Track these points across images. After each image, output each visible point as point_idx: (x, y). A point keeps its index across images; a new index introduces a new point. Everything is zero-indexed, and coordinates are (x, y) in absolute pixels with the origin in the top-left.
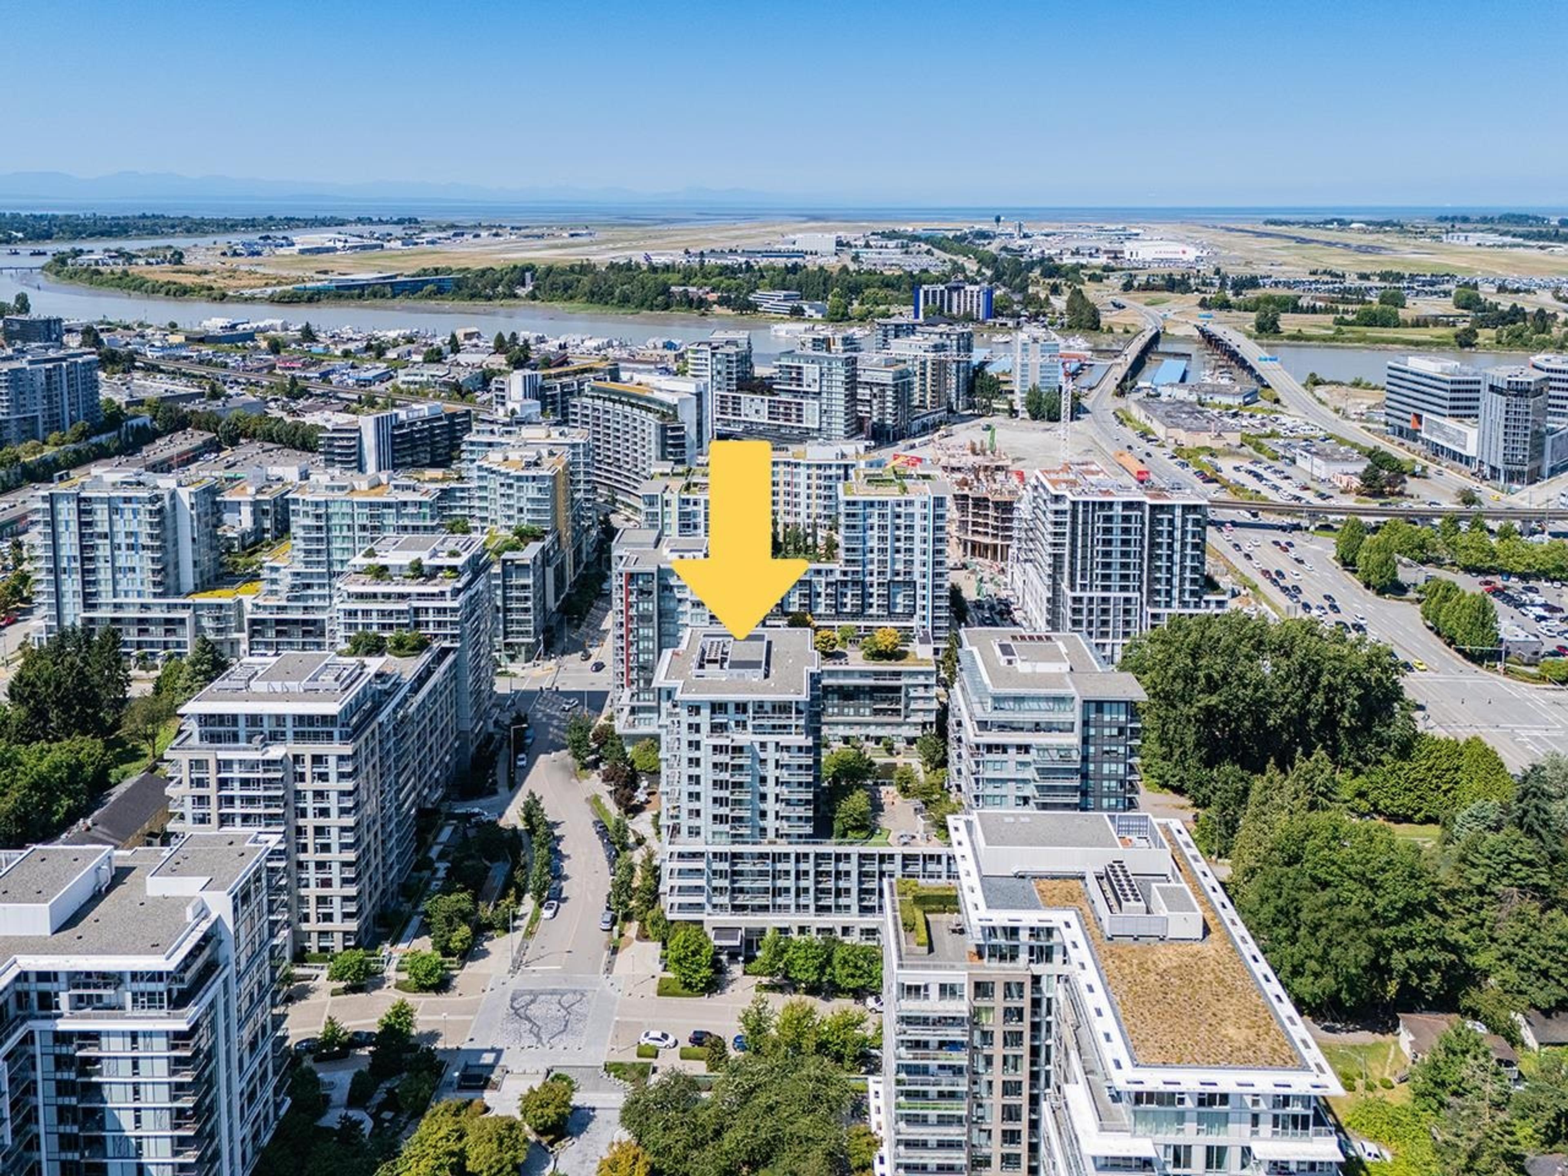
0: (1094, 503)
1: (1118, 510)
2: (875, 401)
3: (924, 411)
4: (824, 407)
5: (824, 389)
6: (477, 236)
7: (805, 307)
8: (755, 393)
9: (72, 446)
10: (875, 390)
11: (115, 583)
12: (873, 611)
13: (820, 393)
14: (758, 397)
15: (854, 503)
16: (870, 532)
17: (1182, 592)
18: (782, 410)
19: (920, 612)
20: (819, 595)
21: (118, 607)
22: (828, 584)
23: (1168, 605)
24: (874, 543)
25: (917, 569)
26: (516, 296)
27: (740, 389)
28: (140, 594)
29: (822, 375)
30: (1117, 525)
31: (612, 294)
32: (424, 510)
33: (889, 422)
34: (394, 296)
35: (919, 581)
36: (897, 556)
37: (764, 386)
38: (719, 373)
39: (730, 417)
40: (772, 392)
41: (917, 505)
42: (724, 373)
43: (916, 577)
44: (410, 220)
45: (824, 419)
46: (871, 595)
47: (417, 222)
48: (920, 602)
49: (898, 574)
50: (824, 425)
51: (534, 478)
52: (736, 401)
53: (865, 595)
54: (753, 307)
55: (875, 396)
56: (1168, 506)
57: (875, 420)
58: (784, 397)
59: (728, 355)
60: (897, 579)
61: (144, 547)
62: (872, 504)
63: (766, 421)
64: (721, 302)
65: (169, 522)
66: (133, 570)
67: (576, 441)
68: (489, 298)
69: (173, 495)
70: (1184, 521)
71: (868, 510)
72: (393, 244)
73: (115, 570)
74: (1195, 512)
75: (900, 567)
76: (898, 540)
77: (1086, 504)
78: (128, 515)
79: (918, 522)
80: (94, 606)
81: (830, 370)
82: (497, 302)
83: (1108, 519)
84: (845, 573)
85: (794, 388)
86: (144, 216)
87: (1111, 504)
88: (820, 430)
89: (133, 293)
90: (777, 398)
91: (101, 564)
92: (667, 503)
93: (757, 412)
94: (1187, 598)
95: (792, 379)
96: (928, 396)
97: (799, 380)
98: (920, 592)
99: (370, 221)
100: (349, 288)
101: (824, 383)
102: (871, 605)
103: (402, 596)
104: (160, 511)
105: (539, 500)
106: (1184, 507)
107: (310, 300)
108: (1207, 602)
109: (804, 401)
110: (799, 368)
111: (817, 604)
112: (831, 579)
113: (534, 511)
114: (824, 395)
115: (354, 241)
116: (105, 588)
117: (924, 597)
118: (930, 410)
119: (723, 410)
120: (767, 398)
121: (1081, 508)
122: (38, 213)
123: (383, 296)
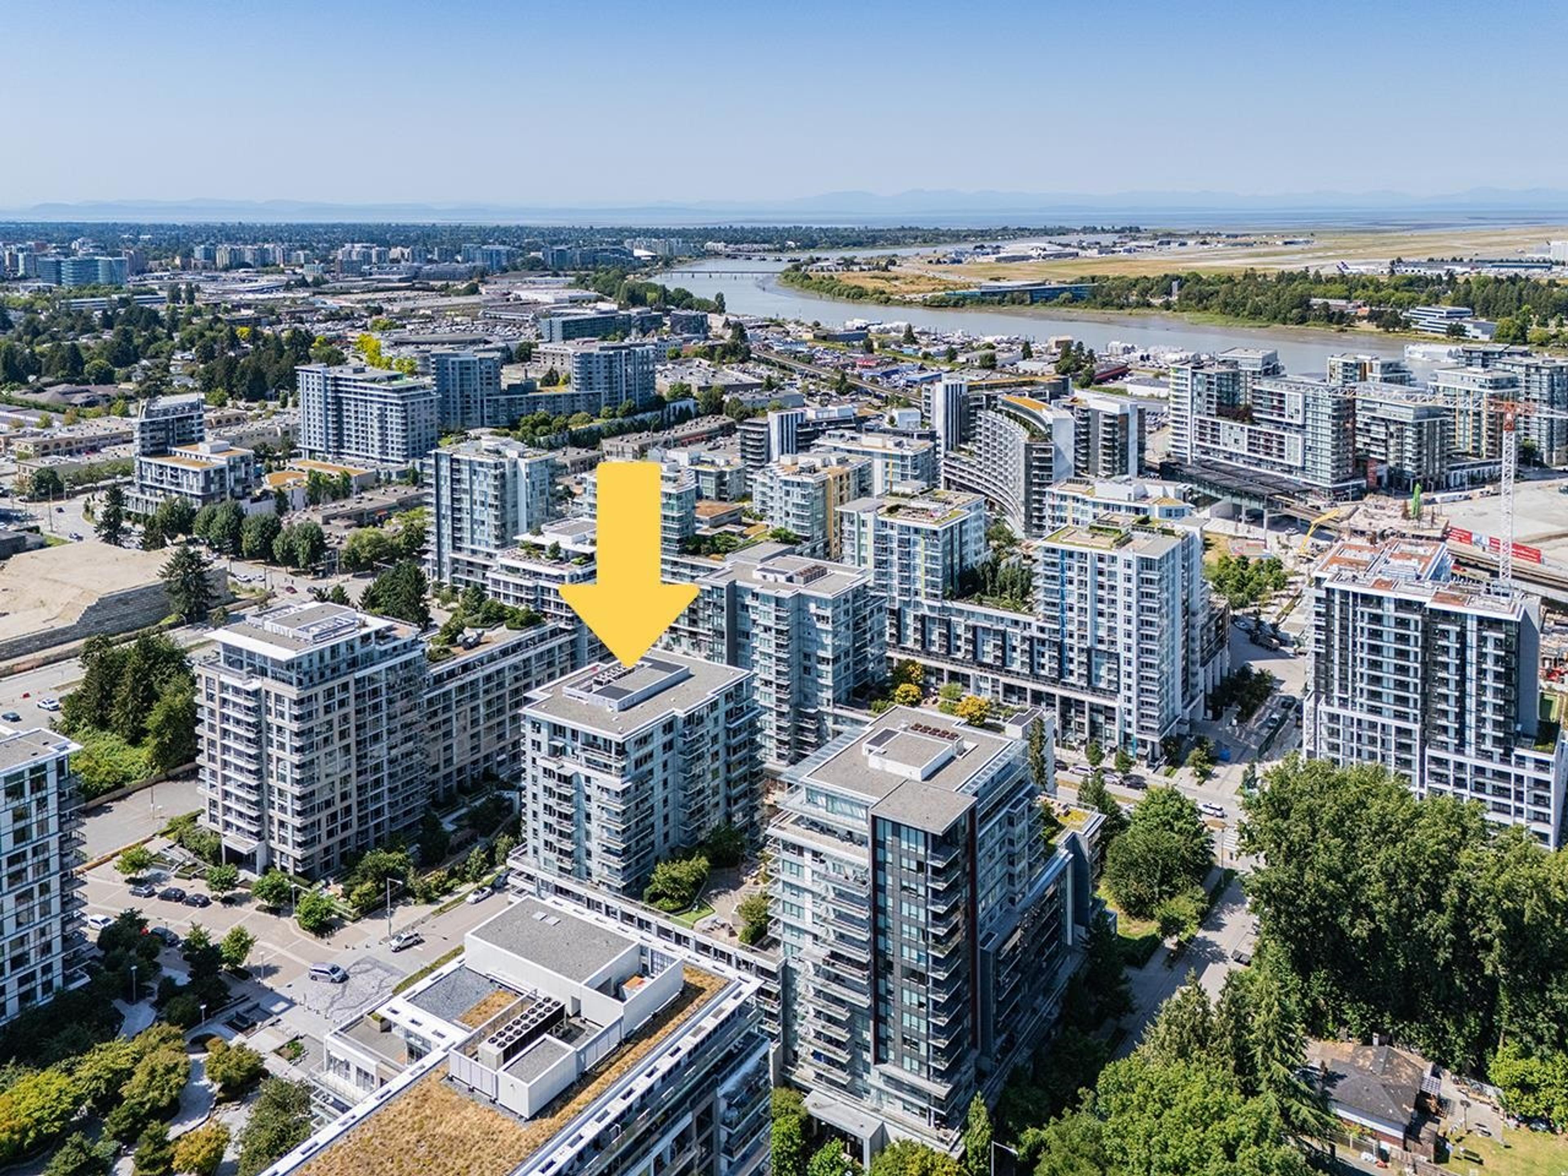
0: (1355, 595)
1: (1389, 610)
2: (1392, 442)
3: (1475, 460)
4: (1309, 443)
5: (1309, 422)
6: (1183, 244)
7: (1469, 327)
8: (1235, 419)
9: (620, 420)
10: (1392, 428)
11: (473, 532)
12: (1072, 680)
13: (1304, 426)
14: (1237, 424)
15: (1054, 551)
16: (1069, 587)
17: (1481, 737)
18: (1262, 442)
19: (1124, 692)
20: (1014, 649)
21: (474, 552)
22: (1024, 639)
23: (1460, 748)
24: (1072, 600)
25: (1121, 640)
26: (1149, 305)
27: (1220, 414)
28: (487, 544)
29: (1306, 405)
30: (1389, 630)
31: (1244, 305)
32: (672, 502)
33: (1408, 469)
34: (1032, 302)
35: (1123, 654)
36: (1100, 620)
37: (1244, 415)
38: (1199, 394)
39: (1208, 444)
40: (1253, 422)
41: (1120, 563)
42: (1204, 395)
43: (1120, 649)
44: (1131, 229)
45: (1309, 457)
46: (1071, 661)
47: (1138, 230)
48: (1124, 680)
49: (1101, 641)
50: (1309, 464)
51: (799, 484)
52: (1215, 428)
53: (1062, 660)
54: (1406, 325)
55: (1392, 435)
56: (1456, 614)
57: (1392, 464)
58: (1265, 428)
59: (1209, 376)
60: (1100, 647)
61: (491, 506)
62: (1071, 555)
63: (1246, 453)
64: (1371, 318)
65: (509, 486)
66: (483, 523)
67: (906, 453)
68: (1121, 307)
69: (515, 464)
70: (1482, 640)
71: (1067, 560)
72: (1089, 253)
73: (473, 521)
74: (1500, 630)
75: (1102, 633)
76: (1101, 601)
77: (1345, 594)
78: (482, 478)
79: (1121, 584)
80: (460, 549)
81: (1315, 399)
82: (1128, 311)
83: (1377, 619)
84: (1042, 630)
85: (1275, 418)
86: (903, 229)
87: (1380, 600)
88: (1303, 468)
89: (824, 294)
90: (1258, 428)
91: (464, 515)
92: (864, 523)
93: (1236, 441)
94: (1488, 746)
95: (1273, 407)
96: (1484, 442)
97: (1282, 409)
98: (1124, 668)
99: (1094, 230)
100: (994, 294)
101: (1309, 415)
102: (1071, 673)
103: (537, 575)
104: (503, 475)
105: (803, 506)
106: (1481, 620)
107: (956, 305)
108: (1521, 759)
109: (1286, 434)
110: (1282, 395)
111: (1013, 660)
112: (1027, 634)
113: (798, 516)
114: (1309, 429)
115: (1053, 249)
116: (466, 535)
117: (1129, 675)
118: (1484, 459)
119: (1202, 437)
120: (1247, 427)
121: (1337, 598)
122: (824, 226)
123: (1022, 302)
